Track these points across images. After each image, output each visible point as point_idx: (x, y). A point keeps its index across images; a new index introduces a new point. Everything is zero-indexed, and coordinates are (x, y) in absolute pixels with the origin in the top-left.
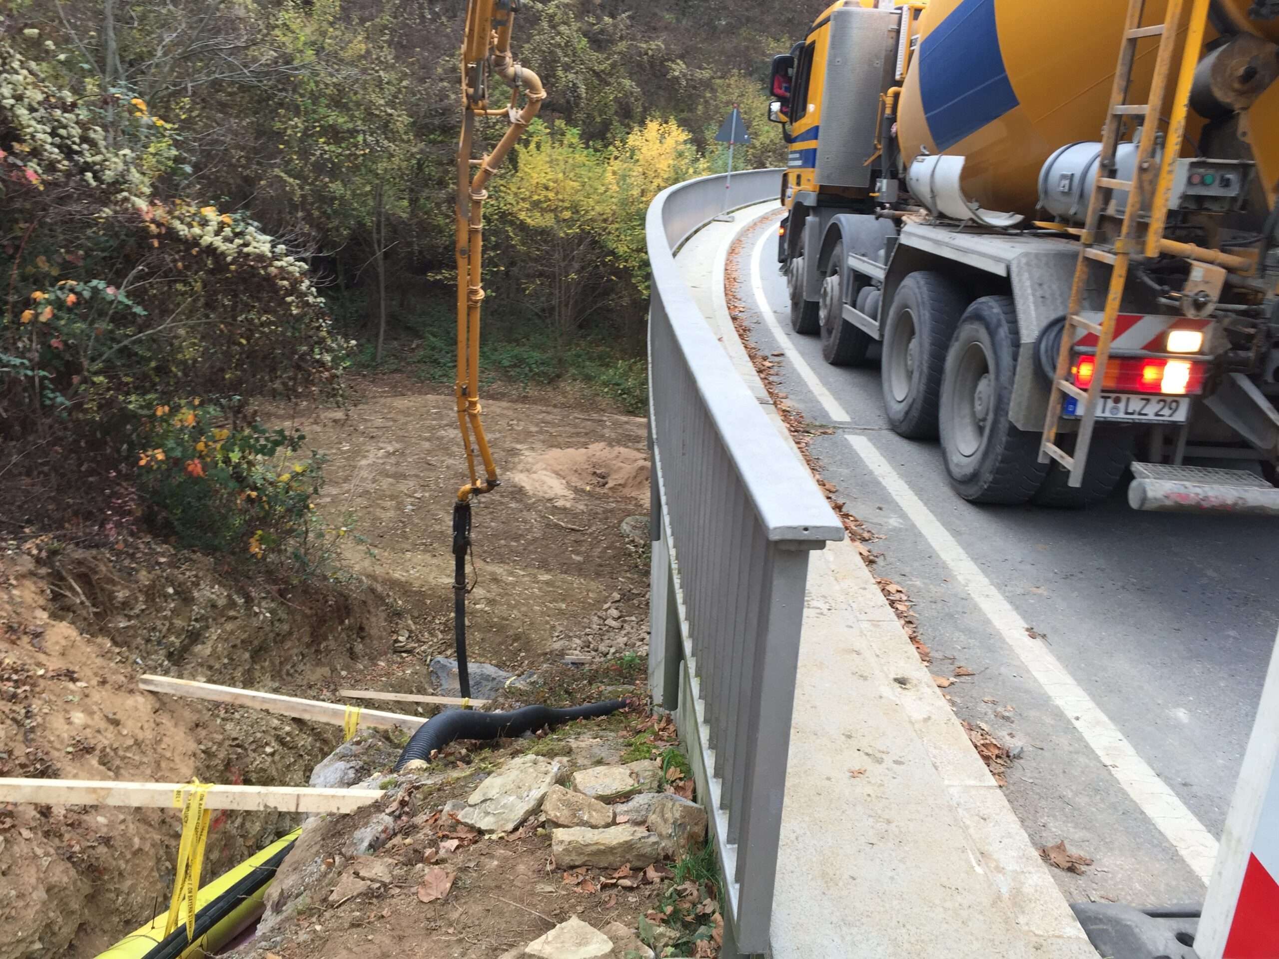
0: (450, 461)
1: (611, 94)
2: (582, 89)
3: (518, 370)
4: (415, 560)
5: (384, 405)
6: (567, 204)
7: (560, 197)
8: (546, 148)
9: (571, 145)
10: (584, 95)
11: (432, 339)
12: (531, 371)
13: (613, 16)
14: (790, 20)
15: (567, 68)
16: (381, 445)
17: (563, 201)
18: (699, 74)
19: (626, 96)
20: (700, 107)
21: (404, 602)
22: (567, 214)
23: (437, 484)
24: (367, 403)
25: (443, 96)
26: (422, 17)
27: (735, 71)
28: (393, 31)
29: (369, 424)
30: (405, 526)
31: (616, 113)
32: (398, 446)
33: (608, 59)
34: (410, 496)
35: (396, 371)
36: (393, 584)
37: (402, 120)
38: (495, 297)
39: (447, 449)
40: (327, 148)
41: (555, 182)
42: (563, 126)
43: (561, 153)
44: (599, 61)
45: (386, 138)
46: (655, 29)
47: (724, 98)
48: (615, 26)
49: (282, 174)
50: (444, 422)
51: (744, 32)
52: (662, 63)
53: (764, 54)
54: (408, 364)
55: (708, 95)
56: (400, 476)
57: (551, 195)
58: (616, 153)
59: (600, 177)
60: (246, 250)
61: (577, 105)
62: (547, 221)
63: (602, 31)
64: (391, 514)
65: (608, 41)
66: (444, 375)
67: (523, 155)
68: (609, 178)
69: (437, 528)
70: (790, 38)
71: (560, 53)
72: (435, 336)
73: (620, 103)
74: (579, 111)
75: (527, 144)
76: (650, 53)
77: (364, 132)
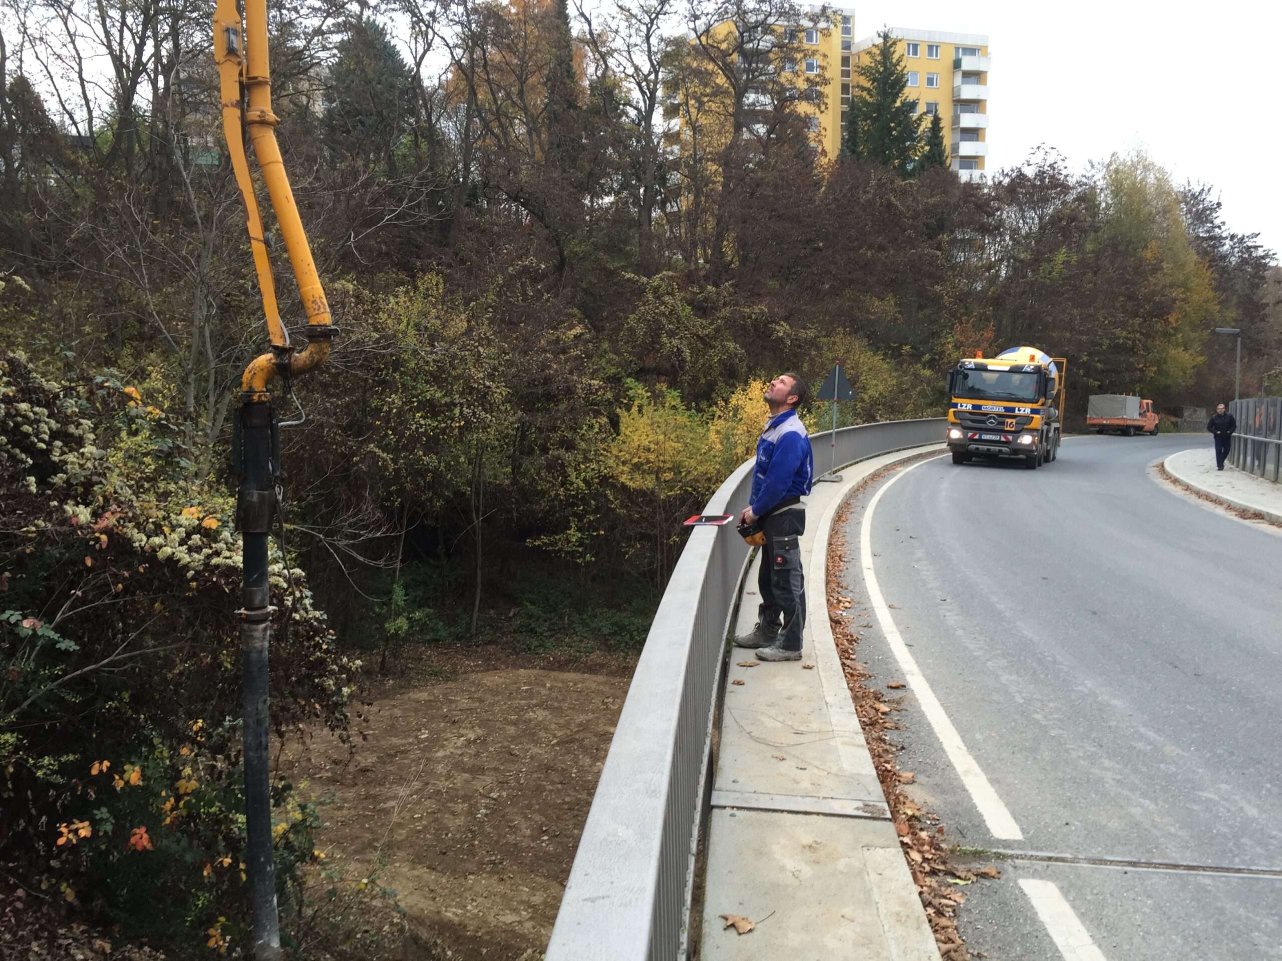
0: (536, 750)
1: (715, 357)
2: (687, 353)
3: (618, 638)
4: (477, 889)
5: (473, 682)
6: (668, 465)
7: (661, 458)
8: (648, 410)
9: (674, 407)
10: (689, 359)
11: (529, 606)
12: (632, 638)
13: (716, 285)
14: (893, 280)
15: (671, 334)
16: (462, 731)
17: (664, 462)
18: (802, 334)
19: (730, 357)
20: (805, 365)
21: (454, 952)
22: (668, 476)
23: (517, 780)
24: (455, 680)
25: (544, 366)
26: (524, 294)
27: (841, 329)
28: (495, 309)
29: (453, 706)
30: (473, 838)
31: (721, 374)
32: (480, 732)
33: (711, 324)
34: (486, 797)
35: (491, 642)
36: (443, 927)
37: (499, 392)
38: (596, 562)
39: (534, 734)
40: (423, 422)
41: (657, 444)
42: (664, 389)
43: (662, 415)
44: (703, 326)
45: (485, 410)
46: (759, 295)
47: (830, 355)
48: (718, 294)
49: (377, 450)
50: (534, 702)
51: (848, 293)
52: (766, 325)
53: (868, 312)
54: (504, 634)
55: (813, 353)
56: (477, 771)
57: (652, 457)
58: (719, 413)
59: (705, 436)
60: (215, 561)
61: (682, 368)
62: (649, 483)
63: (706, 299)
64: (460, 821)
65: (712, 308)
66: (541, 645)
67: (625, 418)
68: (712, 436)
69: (511, 838)
70: (895, 296)
71: (664, 321)
72: (532, 603)
73: (725, 365)
74: (684, 374)
75: (628, 408)
76: (754, 316)
77: (462, 405)
